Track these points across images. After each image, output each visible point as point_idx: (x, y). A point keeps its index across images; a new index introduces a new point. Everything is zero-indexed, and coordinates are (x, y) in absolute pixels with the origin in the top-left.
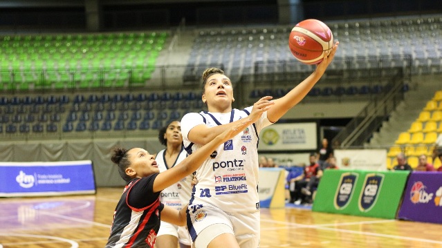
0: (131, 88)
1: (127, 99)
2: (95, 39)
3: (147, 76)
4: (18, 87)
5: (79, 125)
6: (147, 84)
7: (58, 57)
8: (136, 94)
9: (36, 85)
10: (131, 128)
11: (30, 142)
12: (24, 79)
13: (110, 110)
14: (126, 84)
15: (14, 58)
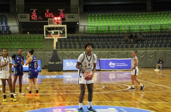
0: (161, 32)
1: (160, 36)
2: (149, 14)
3: (168, 28)
4: (121, 32)
5: (142, 45)
6: (168, 31)
7: (136, 21)
8: (163, 34)
9: (127, 31)
10: (160, 46)
11: (124, 51)
12: (123, 29)
13: (153, 40)
14: (160, 31)
15: (120, 22)
